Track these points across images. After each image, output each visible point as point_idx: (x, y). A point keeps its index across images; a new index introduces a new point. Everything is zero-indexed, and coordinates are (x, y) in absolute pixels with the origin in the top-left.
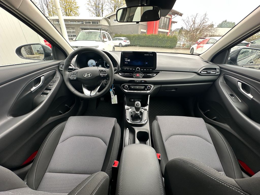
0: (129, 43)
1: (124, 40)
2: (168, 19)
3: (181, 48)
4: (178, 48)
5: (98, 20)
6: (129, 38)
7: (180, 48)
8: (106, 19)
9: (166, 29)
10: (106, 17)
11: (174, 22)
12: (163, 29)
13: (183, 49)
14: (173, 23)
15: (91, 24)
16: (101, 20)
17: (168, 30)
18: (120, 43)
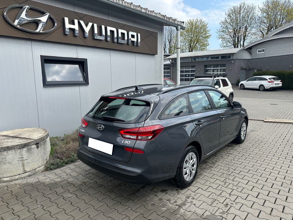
0: (281, 85)
1: (269, 80)
5: (230, 54)
6: (279, 76)
15: (220, 59)
16: (234, 53)
18: (262, 85)
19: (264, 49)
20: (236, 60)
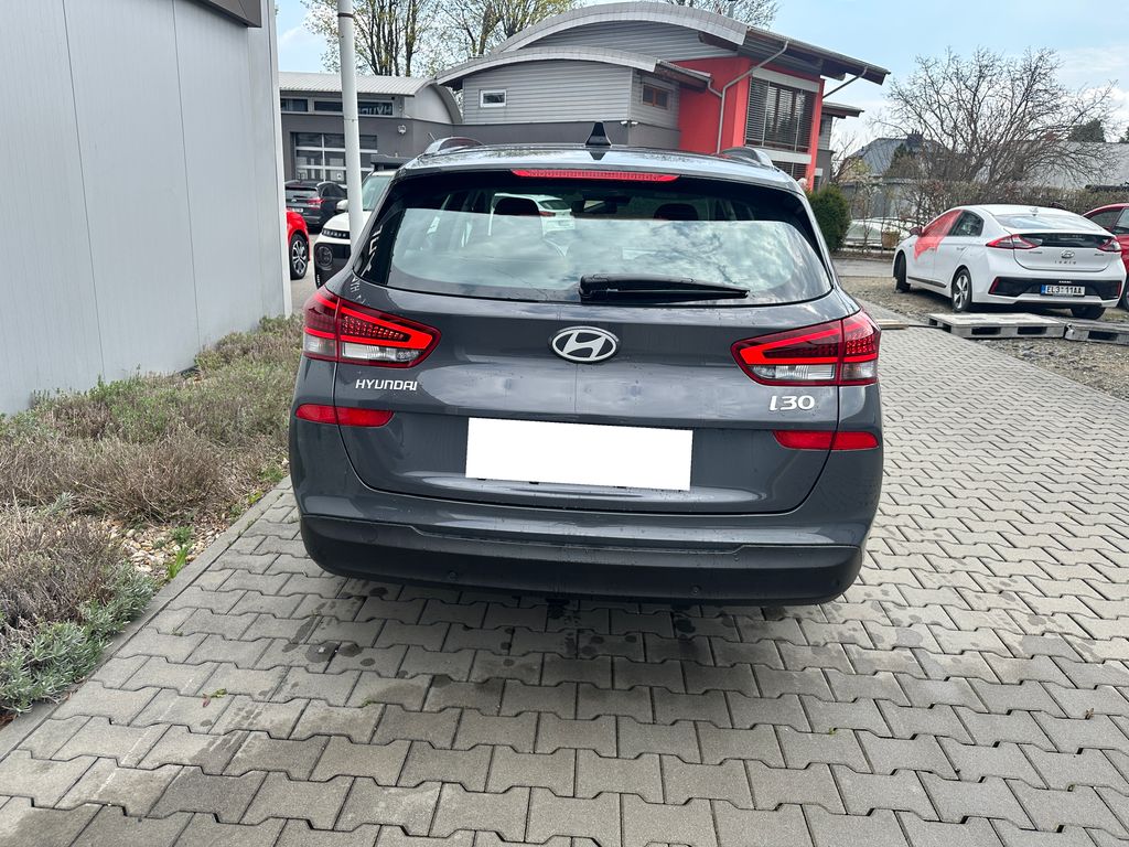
2: (800, 99)
3: (873, 251)
4: (854, 254)
5: (393, 96)
7: (869, 255)
8: (441, 89)
9: (790, 149)
10: (440, 82)
11: (843, 113)
12: (774, 146)
13: (882, 257)
14: (839, 117)
16: (408, 96)
17: (805, 151)
19: (504, 91)
20: (415, 123)
